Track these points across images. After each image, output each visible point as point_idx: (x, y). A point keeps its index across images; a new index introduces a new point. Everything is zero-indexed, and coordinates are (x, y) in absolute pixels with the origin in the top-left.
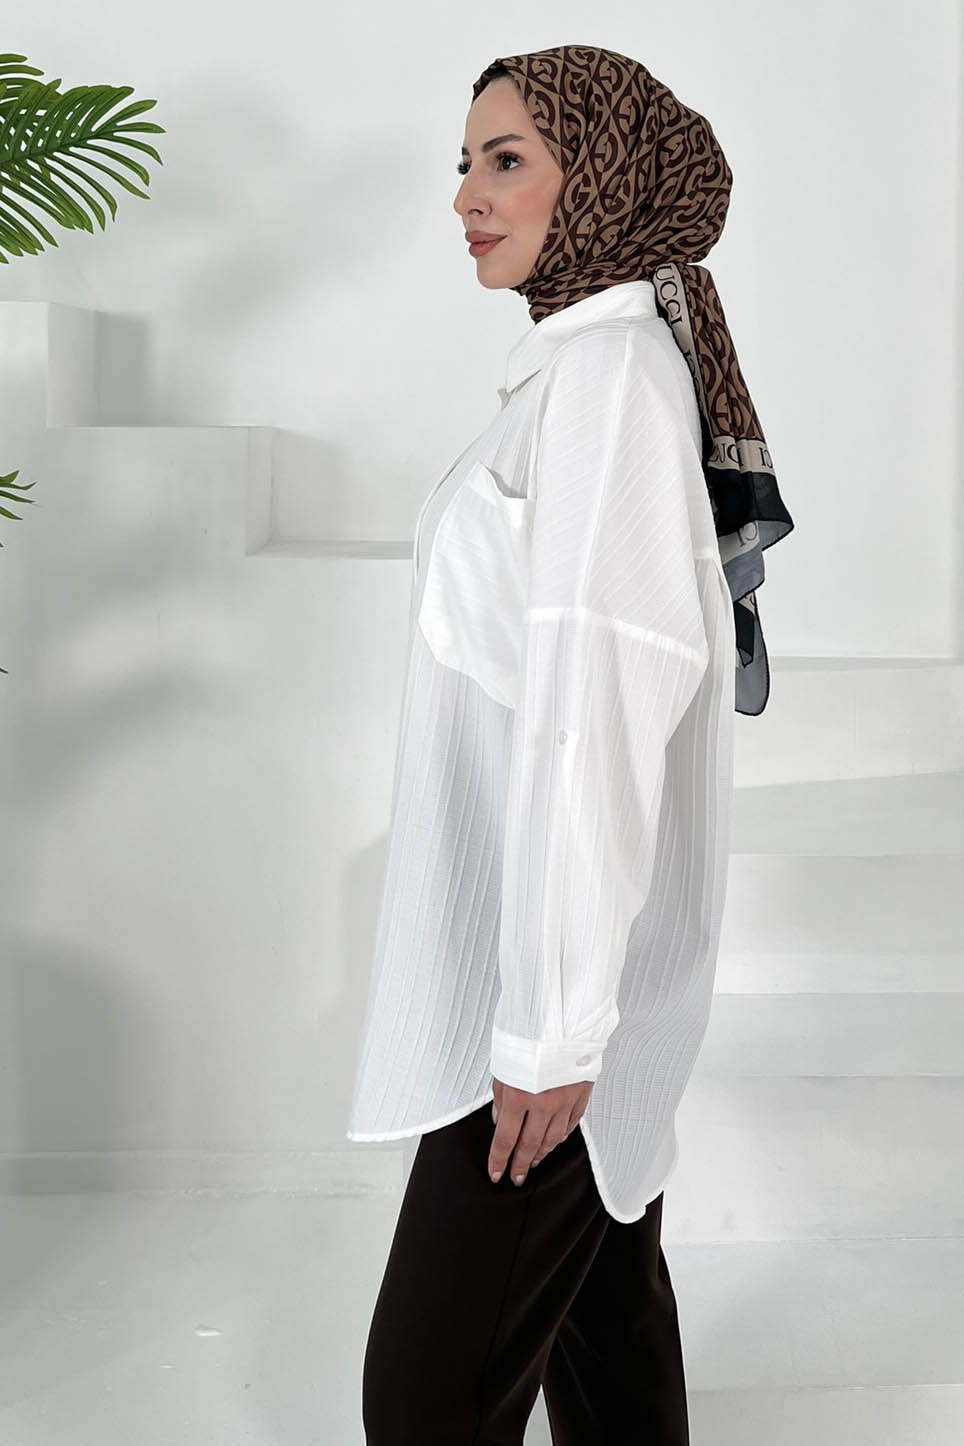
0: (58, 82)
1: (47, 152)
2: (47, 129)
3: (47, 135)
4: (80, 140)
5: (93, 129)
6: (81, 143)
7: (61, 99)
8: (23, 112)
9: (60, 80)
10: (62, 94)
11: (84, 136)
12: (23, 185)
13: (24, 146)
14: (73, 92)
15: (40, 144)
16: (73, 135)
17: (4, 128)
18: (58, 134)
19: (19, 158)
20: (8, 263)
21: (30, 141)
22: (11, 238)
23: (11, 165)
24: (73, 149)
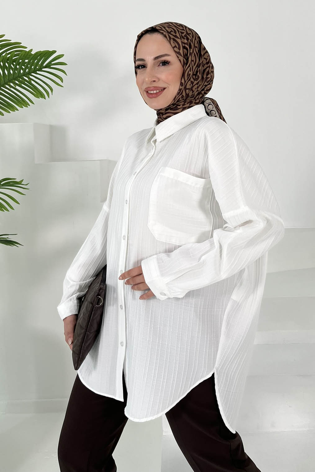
0: (31, 50)
1: (29, 73)
2: (29, 66)
3: (29, 68)
4: (40, 69)
5: (44, 65)
6: (40, 70)
7: (33, 55)
8: (21, 61)
10: (33, 54)
11: (41, 68)
12: (23, 85)
13: (22, 71)
14: (37, 53)
15: (27, 71)
16: (37, 67)
17: (15, 66)
18: (33, 67)
19: (21, 76)
20: (18, 110)
21: (24, 70)
22: (19, 102)
23: (18, 78)
24: (38, 72)
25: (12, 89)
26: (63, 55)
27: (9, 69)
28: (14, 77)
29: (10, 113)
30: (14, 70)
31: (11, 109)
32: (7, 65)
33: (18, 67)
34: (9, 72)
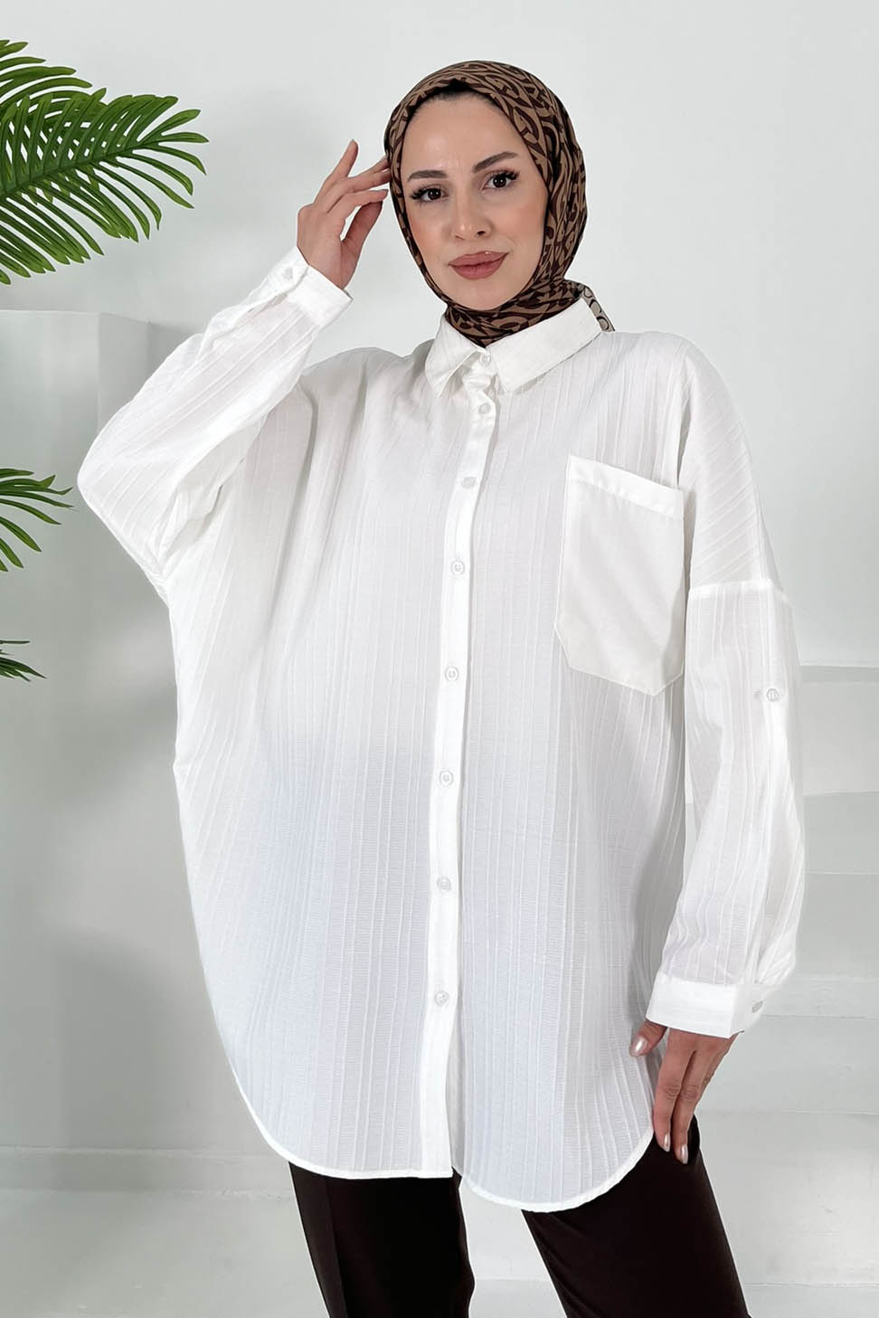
0: (103, 91)
1: (93, 162)
3: (93, 145)
4: (126, 150)
5: (139, 139)
6: (126, 153)
7: (106, 109)
8: (68, 124)
9: (105, 89)
10: (107, 104)
11: (129, 147)
12: (72, 196)
13: (71, 154)
14: (119, 101)
15: (86, 154)
16: (119, 145)
17: (51, 136)
18: (104, 144)
19: (69, 168)
20: (54, 271)
21: (77, 150)
22: (57, 246)
23: (60, 175)
24: (119, 159)
25: (40, 206)
26: (195, 113)
27: (32, 144)
28: (47, 171)
29: (29, 276)
30: (46, 148)
31: (34, 265)
32: (28, 133)
33: (60, 140)
34: (32, 154)
